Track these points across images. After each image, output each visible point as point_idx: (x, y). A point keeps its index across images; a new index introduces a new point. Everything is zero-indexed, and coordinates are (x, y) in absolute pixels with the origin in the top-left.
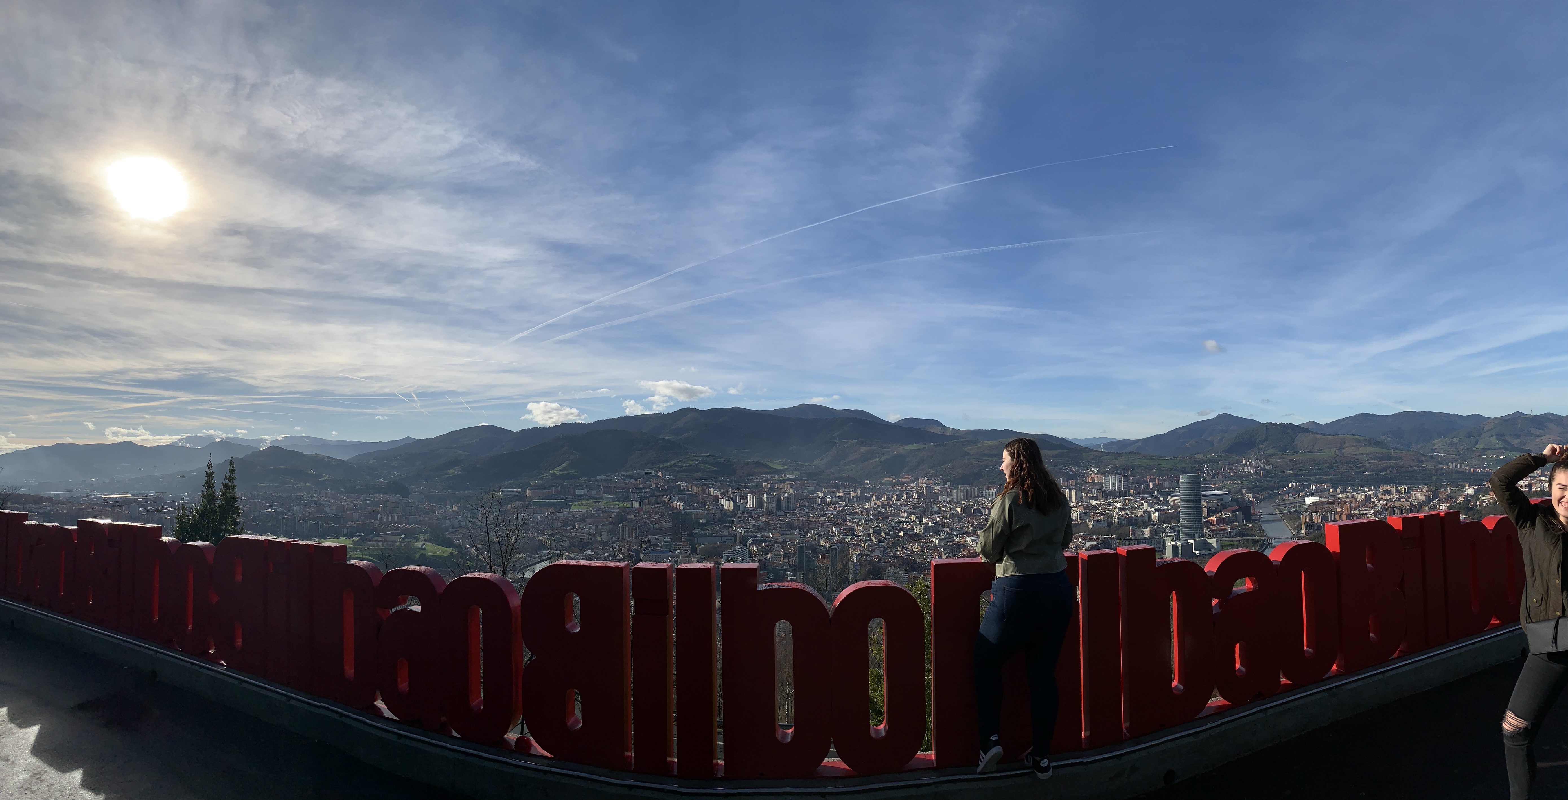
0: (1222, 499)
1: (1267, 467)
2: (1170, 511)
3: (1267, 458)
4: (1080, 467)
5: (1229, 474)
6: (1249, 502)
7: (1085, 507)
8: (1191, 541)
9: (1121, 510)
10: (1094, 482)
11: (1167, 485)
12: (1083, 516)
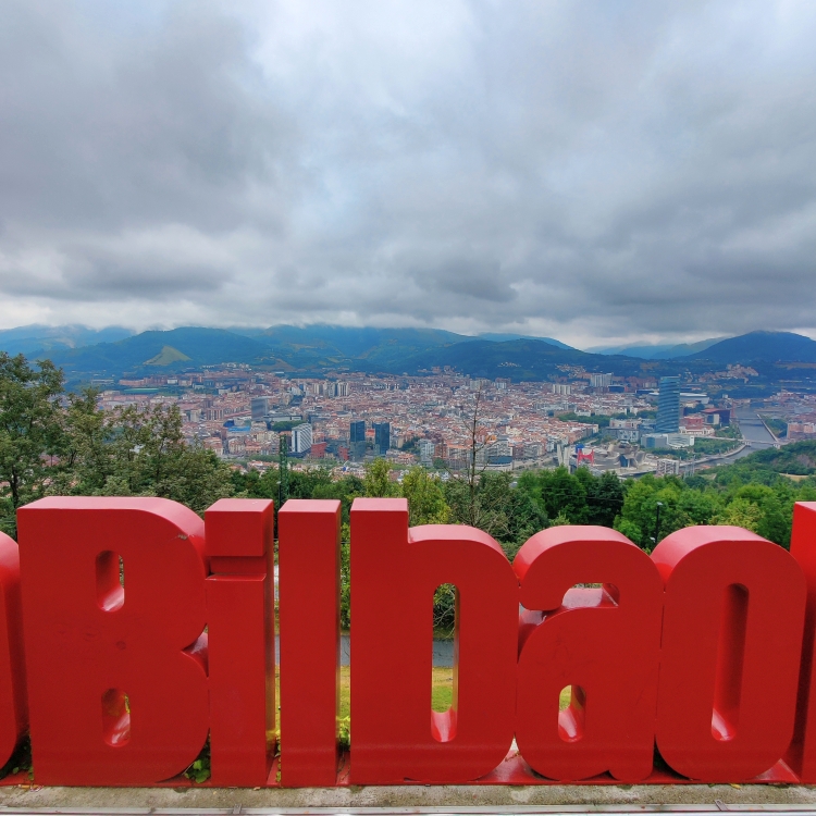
0: (701, 401)
1: (753, 375)
2: (647, 408)
3: (753, 365)
4: (572, 366)
5: (711, 379)
6: (729, 406)
7: (573, 399)
8: (665, 435)
9: (604, 404)
10: (582, 380)
11: (647, 385)
12: (571, 407)
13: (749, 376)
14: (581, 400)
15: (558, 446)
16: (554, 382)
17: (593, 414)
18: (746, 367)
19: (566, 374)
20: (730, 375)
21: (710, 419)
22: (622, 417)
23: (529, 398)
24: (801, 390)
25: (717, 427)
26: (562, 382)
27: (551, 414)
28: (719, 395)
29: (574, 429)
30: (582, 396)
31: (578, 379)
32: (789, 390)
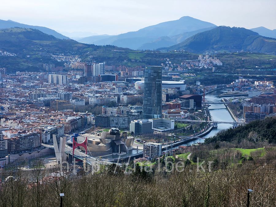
0: (180, 88)
1: (218, 64)
2: (135, 95)
3: (219, 56)
4: (67, 56)
5: (187, 68)
6: (201, 92)
7: (69, 89)
8: (151, 120)
9: (97, 92)
10: (77, 70)
11: (135, 73)
12: (67, 96)
13: (216, 66)
14: (76, 90)
15: (54, 136)
16: (50, 71)
17: (87, 103)
18: (213, 58)
19: (61, 64)
20: (201, 65)
21: (187, 104)
22: (113, 105)
23: (25, 88)
24: (253, 77)
25: (192, 111)
26: (58, 72)
27: (47, 104)
28: (194, 82)
29: (70, 118)
30: (77, 86)
31: (73, 69)
32: (245, 77)
